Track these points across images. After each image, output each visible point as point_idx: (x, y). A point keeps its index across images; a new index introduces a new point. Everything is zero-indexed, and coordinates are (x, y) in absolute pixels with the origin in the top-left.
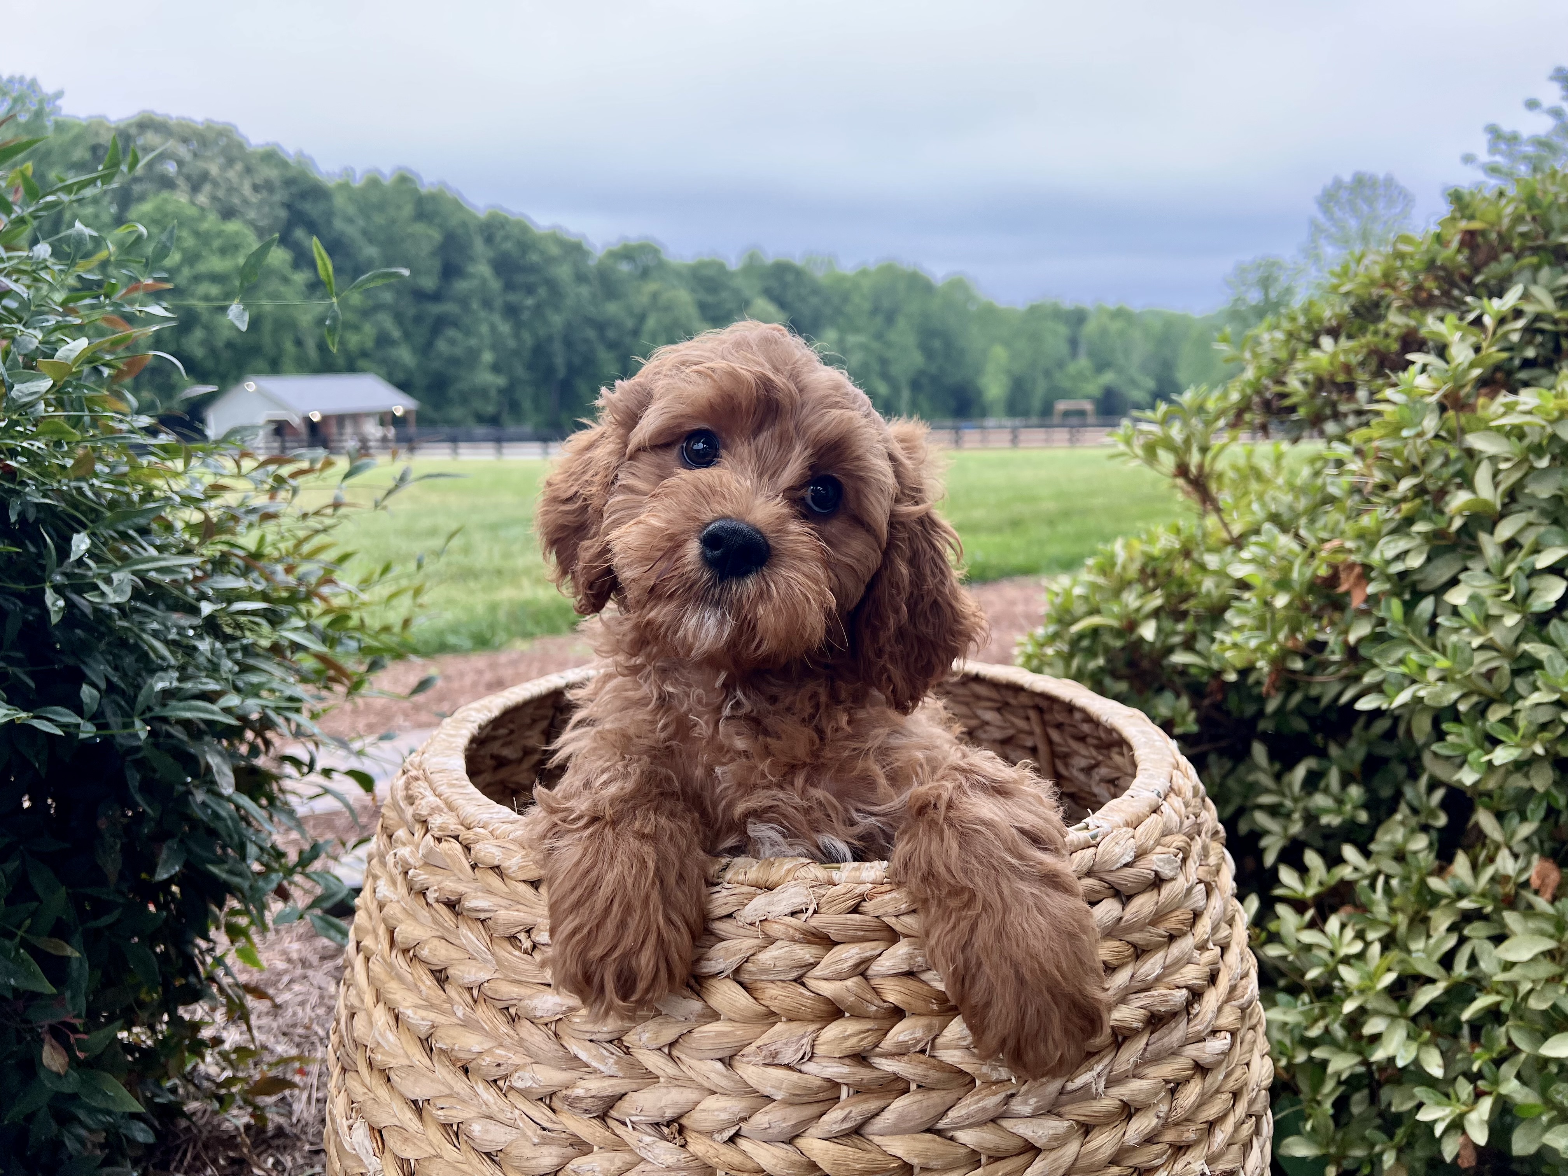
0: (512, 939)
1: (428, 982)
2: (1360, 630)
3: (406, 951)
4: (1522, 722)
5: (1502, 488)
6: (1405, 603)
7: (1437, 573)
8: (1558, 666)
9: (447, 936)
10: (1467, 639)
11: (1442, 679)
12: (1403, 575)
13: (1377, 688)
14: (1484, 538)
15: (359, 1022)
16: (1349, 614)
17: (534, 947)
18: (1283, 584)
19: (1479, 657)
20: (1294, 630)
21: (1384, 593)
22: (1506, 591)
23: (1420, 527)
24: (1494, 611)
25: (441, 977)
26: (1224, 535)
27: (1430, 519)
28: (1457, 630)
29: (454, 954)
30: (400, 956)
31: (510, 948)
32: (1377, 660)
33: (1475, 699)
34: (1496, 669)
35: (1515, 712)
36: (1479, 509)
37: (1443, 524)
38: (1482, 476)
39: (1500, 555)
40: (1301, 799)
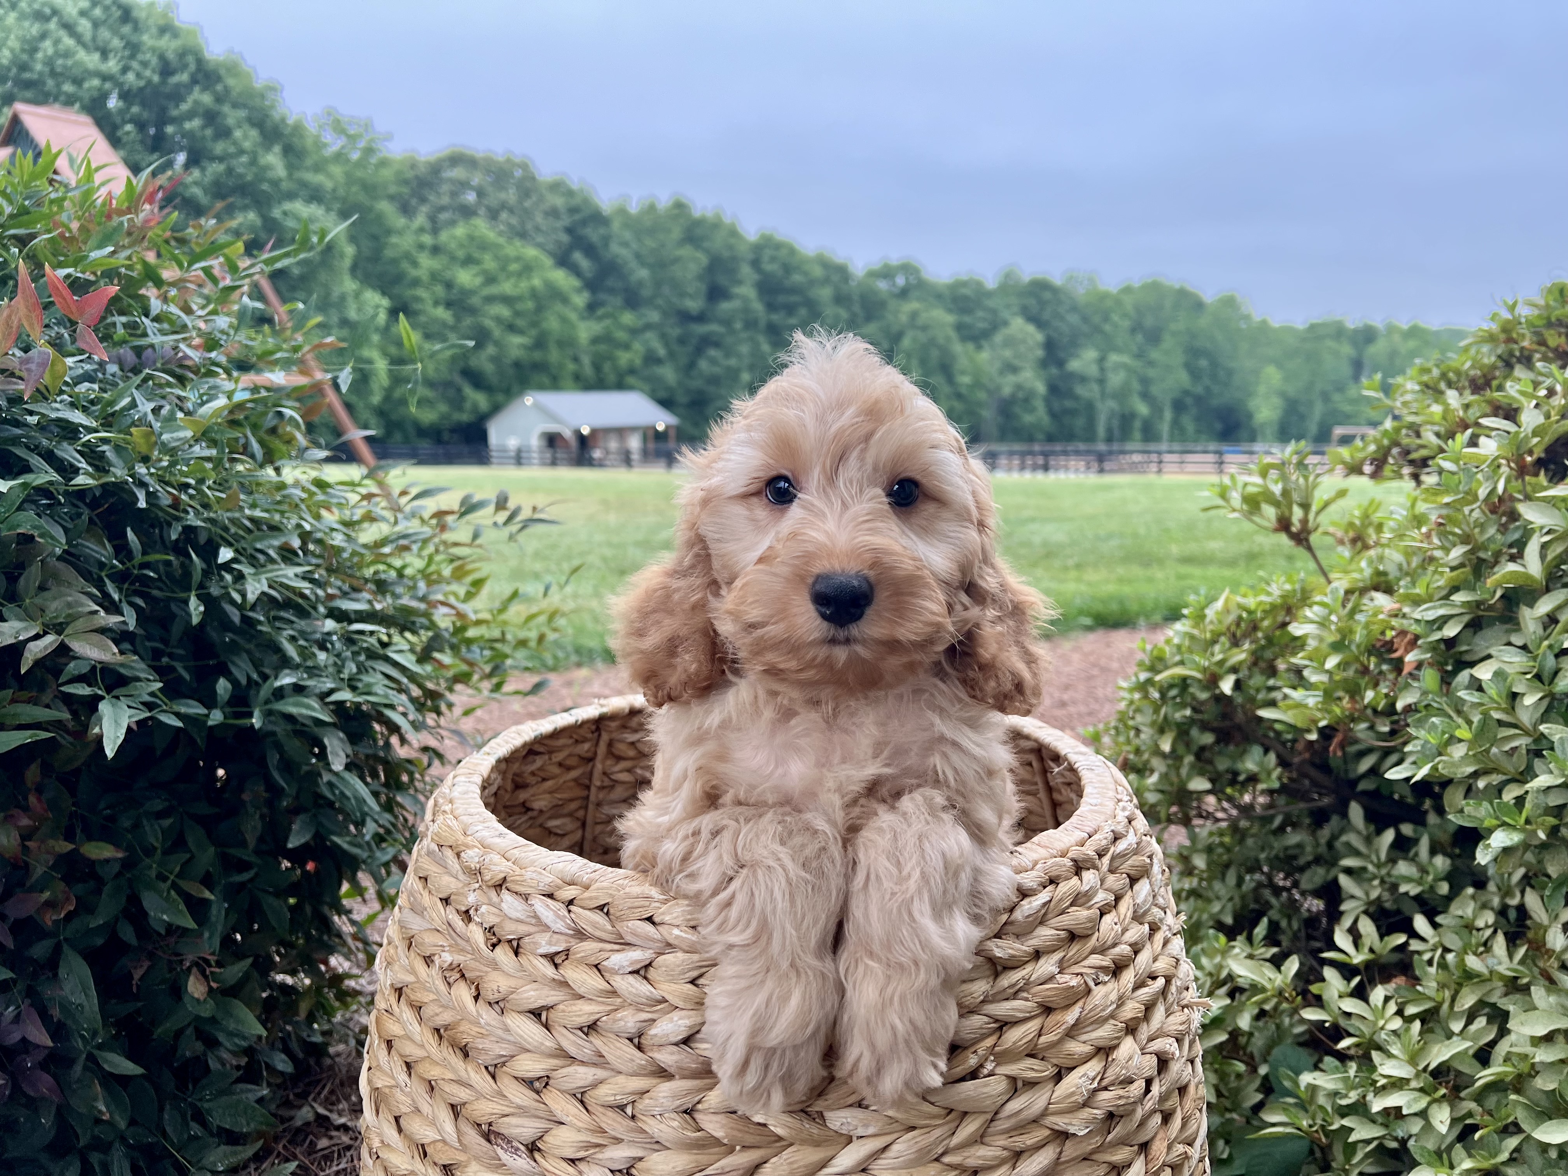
2: (1408, 697)
4: (1529, 804)
5: (1547, 560)
6: (1444, 673)
7: (1485, 644)
12: (1450, 643)
14: (1524, 611)
16: (1403, 678)
18: (1337, 647)
21: (1425, 660)
23: (1459, 598)
24: (1517, 688)
27: (1471, 590)
33: (1495, 777)
34: (1517, 747)
35: (1526, 792)
36: (1521, 582)
37: (1485, 596)
38: (1533, 548)
39: (1540, 631)
40: (1384, 865)
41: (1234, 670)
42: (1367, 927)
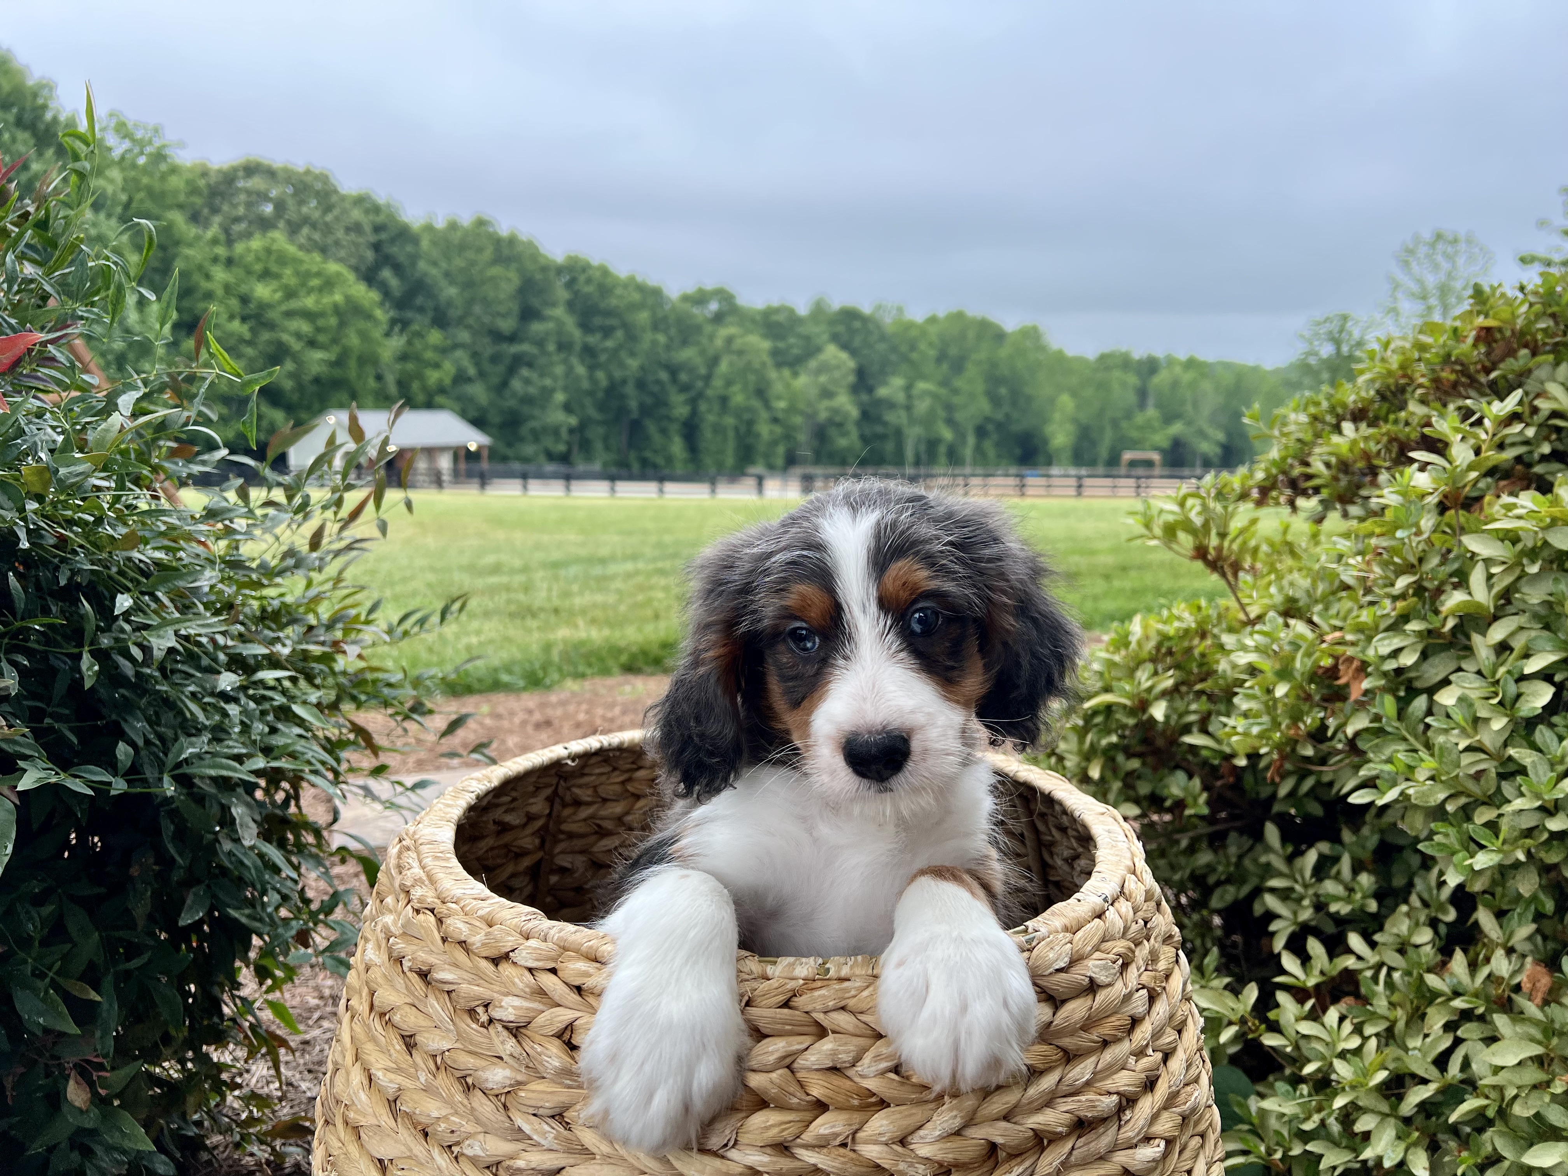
0: (472, 1013)
1: (398, 1046)
2: (1358, 723)
3: (382, 1015)
4: (1504, 826)
5: (1495, 590)
6: (1398, 699)
7: (1434, 671)
8: (1541, 772)
9: (417, 1003)
10: (1454, 740)
11: (1432, 778)
12: (1399, 671)
13: (1369, 784)
14: (1477, 639)
15: (340, 1078)
16: (1348, 706)
17: (491, 1021)
18: (1284, 674)
19: (1467, 759)
20: (1296, 718)
21: (1378, 688)
22: (1497, 694)
23: (1414, 626)
24: (1482, 713)
25: (409, 1043)
26: (1242, 616)
27: (1424, 618)
28: (1446, 731)
29: (422, 1022)
30: (377, 1020)
31: (469, 1021)
32: (1371, 755)
33: (1463, 800)
34: (1484, 771)
35: (1500, 816)
36: (1472, 611)
37: (1438, 625)
38: (1477, 577)
39: (1493, 658)
40: (1312, 885)
41: (1163, 695)
42: (1313, 945)
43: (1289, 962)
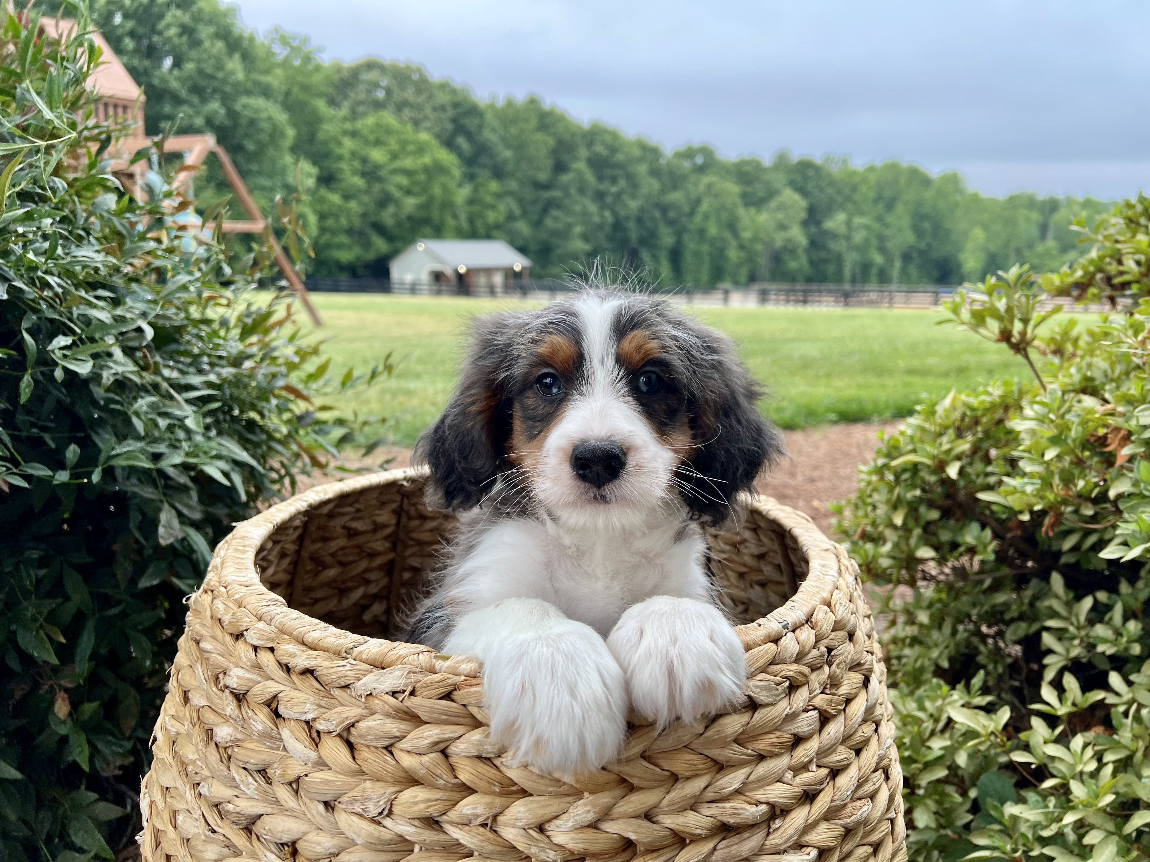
2: (1119, 487)
16: (1115, 470)
18: (1058, 439)
20: (1068, 481)
21: (1138, 454)
32: (1126, 516)
40: (1084, 627)
41: (958, 458)
42: (1070, 682)
43: (1047, 693)
